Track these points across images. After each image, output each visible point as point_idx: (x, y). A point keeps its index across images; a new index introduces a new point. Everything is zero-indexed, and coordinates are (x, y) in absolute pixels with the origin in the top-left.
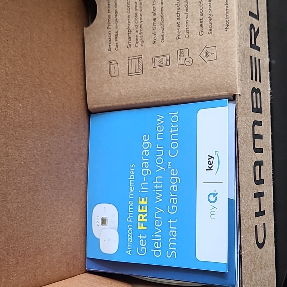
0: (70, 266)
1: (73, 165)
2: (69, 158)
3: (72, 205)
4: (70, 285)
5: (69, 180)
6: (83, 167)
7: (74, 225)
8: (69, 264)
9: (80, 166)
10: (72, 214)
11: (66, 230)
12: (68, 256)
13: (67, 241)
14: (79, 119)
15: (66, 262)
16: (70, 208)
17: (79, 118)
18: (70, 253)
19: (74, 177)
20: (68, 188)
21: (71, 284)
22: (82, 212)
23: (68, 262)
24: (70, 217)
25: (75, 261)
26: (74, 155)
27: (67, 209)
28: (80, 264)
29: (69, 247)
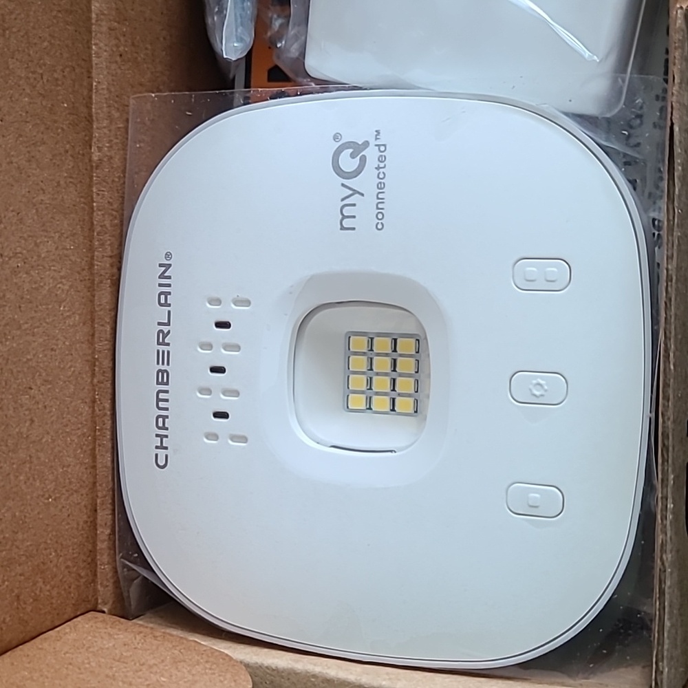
0: (25, 603)
1: (37, 245)
2: (21, 221)
3: (31, 388)
4: (32, 679)
5: (22, 298)
6: (66, 256)
7: (39, 458)
8: (21, 597)
9: (57, 249)
10: (32, 421)
11: (12, 477)
12: (19, 569)
13: (14, 516)
14: (57, 80)
15: (12, 591)
16: (25, 399)
17: (56, 75)
18: (24, 558)
19: (37, 289)
20: (19, 328)
21: (36, 675)
22: (62, 414)
23: (16, 591)
24: (24, 430)
25: (40, 584)
26: (37, 210)
27: (16, 402)
28: (54, 593)
29: (20, 536)
